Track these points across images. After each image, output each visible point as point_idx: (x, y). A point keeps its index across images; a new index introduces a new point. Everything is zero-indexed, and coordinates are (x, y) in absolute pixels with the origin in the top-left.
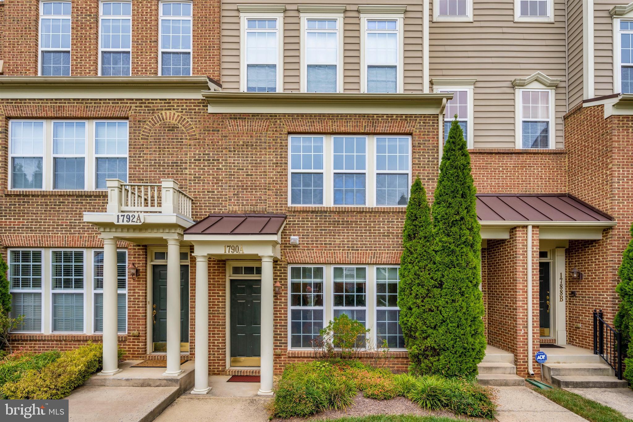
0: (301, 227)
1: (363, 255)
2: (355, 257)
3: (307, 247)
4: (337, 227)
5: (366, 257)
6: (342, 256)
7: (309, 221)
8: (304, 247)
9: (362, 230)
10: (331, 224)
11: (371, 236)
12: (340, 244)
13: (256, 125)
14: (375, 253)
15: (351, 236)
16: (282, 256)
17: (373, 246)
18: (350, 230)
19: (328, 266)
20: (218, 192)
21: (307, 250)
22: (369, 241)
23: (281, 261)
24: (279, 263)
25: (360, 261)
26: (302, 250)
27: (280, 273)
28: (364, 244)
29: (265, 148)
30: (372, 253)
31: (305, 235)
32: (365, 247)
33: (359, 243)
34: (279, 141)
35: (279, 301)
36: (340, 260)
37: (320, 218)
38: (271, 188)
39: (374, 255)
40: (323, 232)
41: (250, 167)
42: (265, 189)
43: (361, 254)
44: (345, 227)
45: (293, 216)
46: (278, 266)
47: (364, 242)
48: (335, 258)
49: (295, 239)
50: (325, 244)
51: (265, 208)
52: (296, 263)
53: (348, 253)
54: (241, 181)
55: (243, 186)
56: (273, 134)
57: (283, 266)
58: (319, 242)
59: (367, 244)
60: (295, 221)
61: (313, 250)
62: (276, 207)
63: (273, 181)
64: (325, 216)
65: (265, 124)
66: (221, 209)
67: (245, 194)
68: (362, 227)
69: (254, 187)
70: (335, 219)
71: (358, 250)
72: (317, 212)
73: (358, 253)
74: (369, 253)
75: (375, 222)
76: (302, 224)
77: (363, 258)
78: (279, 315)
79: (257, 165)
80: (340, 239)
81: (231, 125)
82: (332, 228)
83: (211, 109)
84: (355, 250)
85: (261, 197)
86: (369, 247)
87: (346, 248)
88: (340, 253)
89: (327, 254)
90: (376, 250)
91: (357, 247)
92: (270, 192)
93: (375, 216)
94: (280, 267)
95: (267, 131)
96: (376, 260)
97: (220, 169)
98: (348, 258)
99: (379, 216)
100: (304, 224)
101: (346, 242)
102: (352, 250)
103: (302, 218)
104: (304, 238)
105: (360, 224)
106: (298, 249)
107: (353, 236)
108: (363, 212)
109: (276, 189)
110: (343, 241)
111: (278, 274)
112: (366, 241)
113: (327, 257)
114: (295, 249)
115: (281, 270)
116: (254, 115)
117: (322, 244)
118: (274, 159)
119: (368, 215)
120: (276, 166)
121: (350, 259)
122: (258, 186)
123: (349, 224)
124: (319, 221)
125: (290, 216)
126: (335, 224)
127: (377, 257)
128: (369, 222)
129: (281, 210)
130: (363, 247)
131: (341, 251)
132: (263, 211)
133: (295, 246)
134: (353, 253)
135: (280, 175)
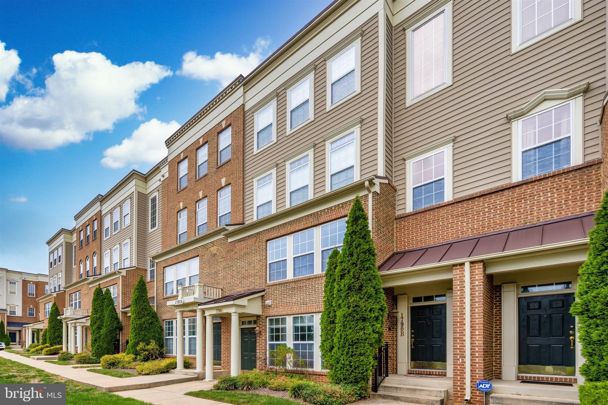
0: (273, 294)
1: (310, 307)
2: (305, 309)
3: (276, 306)
4: (293, 291)
5: (312, 308)
6: (297, 309)
7: (277, 290)
8: (275, 306)
9: (309, 291)
10: (290, 290)
11: (316, 294)
12: (296, 302)
13: (250, 242)
14: (318, 305)
15: (302, 295)
16: (262, 313)
17: (317, 300)
18: (302, 292)
19: (290, 316)
20: (233, 282)
21: (276, 308)
22: (314, 297)
23: (262, 316)
24: (261, 317)
25: (308, 311)
26: (273, 308)
27: (262, 323)
28: (311, 300)
29: (254, 253)
30: (316, 305)
31: (275, 299)
32: (312, 302)
33: (308, 299)
34: (261, 247)
35: (261, 339)
36: (295, 312)
37: (283, 288)
38: (258, 275)
39: (318, 306)
40: (285, 295)
41: (247, 266)
42: (254, 276)
43: (308, 307)
44: (298, 291)
45: (268, 289)
46: (261, 319)
47: (311, 299)
48: (292, 311)
49: (269, 302)
50: (286, 303)
51: (254, 287)
52: (271, 316)
53: (300, 307)
54: (243, 274)
55: (244, 277)
56: (258, 244)
57: (263, 318)
58: (283, 302)
59: (313, 300)
60: (269, 292)
61: (279, 307)
62: (260, 285)
63: (258, 271)
64: (286, 286)
65: (254, 240)
66: (234, 291)
67: (245, 281)
68: (310, 289)
69: (249, 276)
70: (292, 286)
71: (307, 304)
72: (282, 284)
73: (307, 306)
74: (314, 305)
75: (319, 284)
76: (273, 293)
77: (310, 309)
78: (261, 347)
79: (250, 264)
80: (295, 298)
81: (238, 246)
82: (290, 292)
83: (230, 240)
84: (305, 304)
85: (252, 281)
86: (314, 301)
87: (299, 304)
88: (295, 307)
89: (287, 309)
90: (319, 303)
91: (306, 302)
92: (256, 278)
93: (319, 280)
94: (262, 319)
95: (255, 243)
96: (319, 309)
97: (234, 270)
98: (300, 310)
99: (322, 279)
100: (274, 293)
101: (299, 300)
102: (303, 304)
103: (274, 289)
104: (274, 301)
105: (308, 287)
106: (271, 308)
107: (304, 295)
108: (310, 278)
109: (260, 275)
110: (297, 300)
111: (261, 323)
112: (312, 298)
113: (287, 311)
114: (269, 308)
115: (262, 321)
116: (249, 236)
117: (285, 303)
118: (259, 258)
119: (314, 280)
120: (260, 262)
121: (302, 311)
122: (251, 275)
123: (301, 288)
124: (283, 289)
125: (267, 289)
126: (292, 290)
127: (320, 307)
128: (314, 284)
129: (262, 286)
130: (310, 302)
131: (296, 306)
132: (253, 289)
133: (269, 306)
134: (303, 306)
135: (262, 266)
